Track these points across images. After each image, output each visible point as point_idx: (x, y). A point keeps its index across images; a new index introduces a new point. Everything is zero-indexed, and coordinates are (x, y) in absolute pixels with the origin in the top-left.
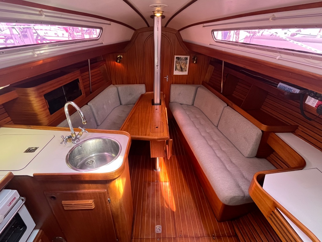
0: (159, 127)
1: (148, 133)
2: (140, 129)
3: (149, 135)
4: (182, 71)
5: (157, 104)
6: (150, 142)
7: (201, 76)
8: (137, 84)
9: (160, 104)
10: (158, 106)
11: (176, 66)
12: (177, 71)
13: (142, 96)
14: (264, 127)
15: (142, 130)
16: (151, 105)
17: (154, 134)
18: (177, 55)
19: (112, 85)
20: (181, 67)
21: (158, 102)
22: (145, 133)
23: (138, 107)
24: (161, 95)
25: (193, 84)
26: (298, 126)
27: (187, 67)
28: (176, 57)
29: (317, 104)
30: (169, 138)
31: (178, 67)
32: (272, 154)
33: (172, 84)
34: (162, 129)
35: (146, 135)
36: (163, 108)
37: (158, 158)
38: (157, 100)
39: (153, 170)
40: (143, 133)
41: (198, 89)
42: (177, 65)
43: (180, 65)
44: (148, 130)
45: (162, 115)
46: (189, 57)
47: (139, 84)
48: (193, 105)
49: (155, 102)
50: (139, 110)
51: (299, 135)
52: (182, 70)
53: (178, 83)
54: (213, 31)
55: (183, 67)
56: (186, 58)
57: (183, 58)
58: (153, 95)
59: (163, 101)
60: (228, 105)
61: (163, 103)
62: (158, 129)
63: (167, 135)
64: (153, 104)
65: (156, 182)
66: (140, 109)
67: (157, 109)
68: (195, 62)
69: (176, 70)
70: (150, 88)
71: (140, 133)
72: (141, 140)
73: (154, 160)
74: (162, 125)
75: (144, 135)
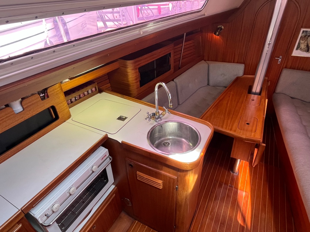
0: (251, 124)
1: (234, 128)
2: (226, 121)
3: (235, 131)
4: (308, 51)
5: (255, 94)
6: (235, 139)
8: (234, 62)
9: (260, 94)
10: (256, 96)
11: (299, 44)
12: (299, 51)
13: (238, 79)
15: (227, 122)
16: (247, 92)
17: (242, 131)
18: (306, 27)
19: (203, 61)
20: (308, 46)
21: (258, 90)
22: (230, 127)
23: (229, 92)
24: (264, 82)
28: (303, 31)
30: (261, 140)
31: (303, 46)
33: (286, 68)
34: (254, 128)
35: (231, 130)
36: (263, 100)
37: (239, 160)
38: (257, 87)
39: (229, 171)
40: (228, 127)
44: (236, 124)
45: (258, 110)
49: (254, 90)
50: (229, 97)
52: (308, 49)
53: (296, 68)
58: (253, 80)
59: (265, 90)
61: (263, 94)
62: (248, 126)
63: (260, 137)
64: (250, 91)
65: (229, 186)
66: (231, 96)
67: (254, 100)
69: (297, 49)
70: (252, 70)
71: (224, 126)
72: (224, 134)
73: (234, 161)
74: (255, 123)
75: (228, 130)
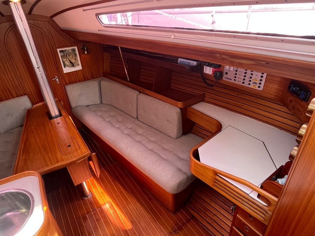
0: (72, 144)
1: (60, 159)
2: (46, 157)
3: (62, 160)
4: (74, 66)
5: (56, 117)
7: (98, 68)
9: (61, 115)
10: (59, 118)
11: (63, 62)
12: (67, 68)
15: (49, 157)
17: (68, 156)
18: (59, 48)
20: (70, 62)
22: (55, 160)
25: (92, 79)
26: (205, 94)
27: (78, 61)
29: (212, 71)
30: (89, 152)
31: (67, 63)
32: (194, 126)
33: (66, 85)
34: (77, 146)
35: (58, 162)
36: (67, 119)
37: (84, 182)
38: (54, 111)
40: (53, 161)
41: (102, 83)
43: (68, 60)
44: (59, 155)
46: (76, 48)
48: (102, 102)
51: (208, 102)
52: (73, 65)
53: (74, 82)
54: (97, 15)
55: (73, 61)
56: (73, 49)
57: (69, 50)
59: (63, 110)
60: (140, 93)
62: (71, 148)
65: (93, 211)
67: (59, 123)
68: (86, 53)
69: (65, 67)
74: (75, 141)
75: (55, 164)
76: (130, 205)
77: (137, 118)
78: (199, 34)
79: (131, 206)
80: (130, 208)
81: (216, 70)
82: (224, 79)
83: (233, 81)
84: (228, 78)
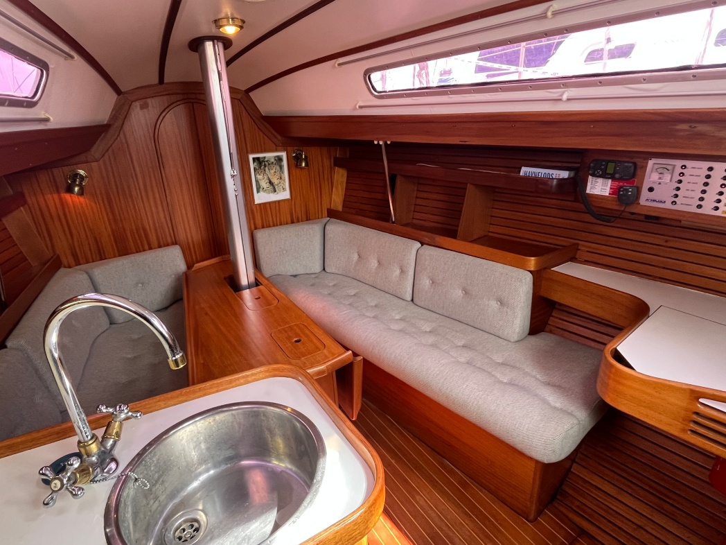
0: (303, 338)
4: (275, 191)
5: (248, 287)
7: (321, 197)
8: (150, 248)
9: (257, 285)
11: (257, 181)
12: (262, 193)
13: (189, 277)
14: (532, 262)
16: (231, 291)
18: (253, 152)
19: (62, 270)
20: (271, 183)
23: (198, 307)
25: (307, 220)
26: (578, 244)
27: (284, 180)
28: (254, 159)
29: (611, 188)
31: (264, 184)
32: (551, 318)
33: (256, 229)
34: (316, 341)
36: (274, 290)
38: (247, 272)
41: (327, 227)
42: (259, 177)
43: (266, 177)
46: (284, 155)
47: (160, 247)
48: (324, 269)
49: (243, 282)
52: (273, 188)
53: (271, 224)
54: (368, 73)
55: (275, 181)
56: (278, 156)
57: (270, 158)
60: (422, 244)
61: (263, 280)
62: (304, 344)
66: (209, 312)
67: (259, 297)
68: (304, 165)
69: (258, 192)
74: (307, 332)
76: (418, 498)
77: (412, 300)
78: (645, 80)
79: (422, 499)
80: (421, 503)
81: (621, 184)
82: (642, 201)
83: (668, 205)
84: (654, 201)
